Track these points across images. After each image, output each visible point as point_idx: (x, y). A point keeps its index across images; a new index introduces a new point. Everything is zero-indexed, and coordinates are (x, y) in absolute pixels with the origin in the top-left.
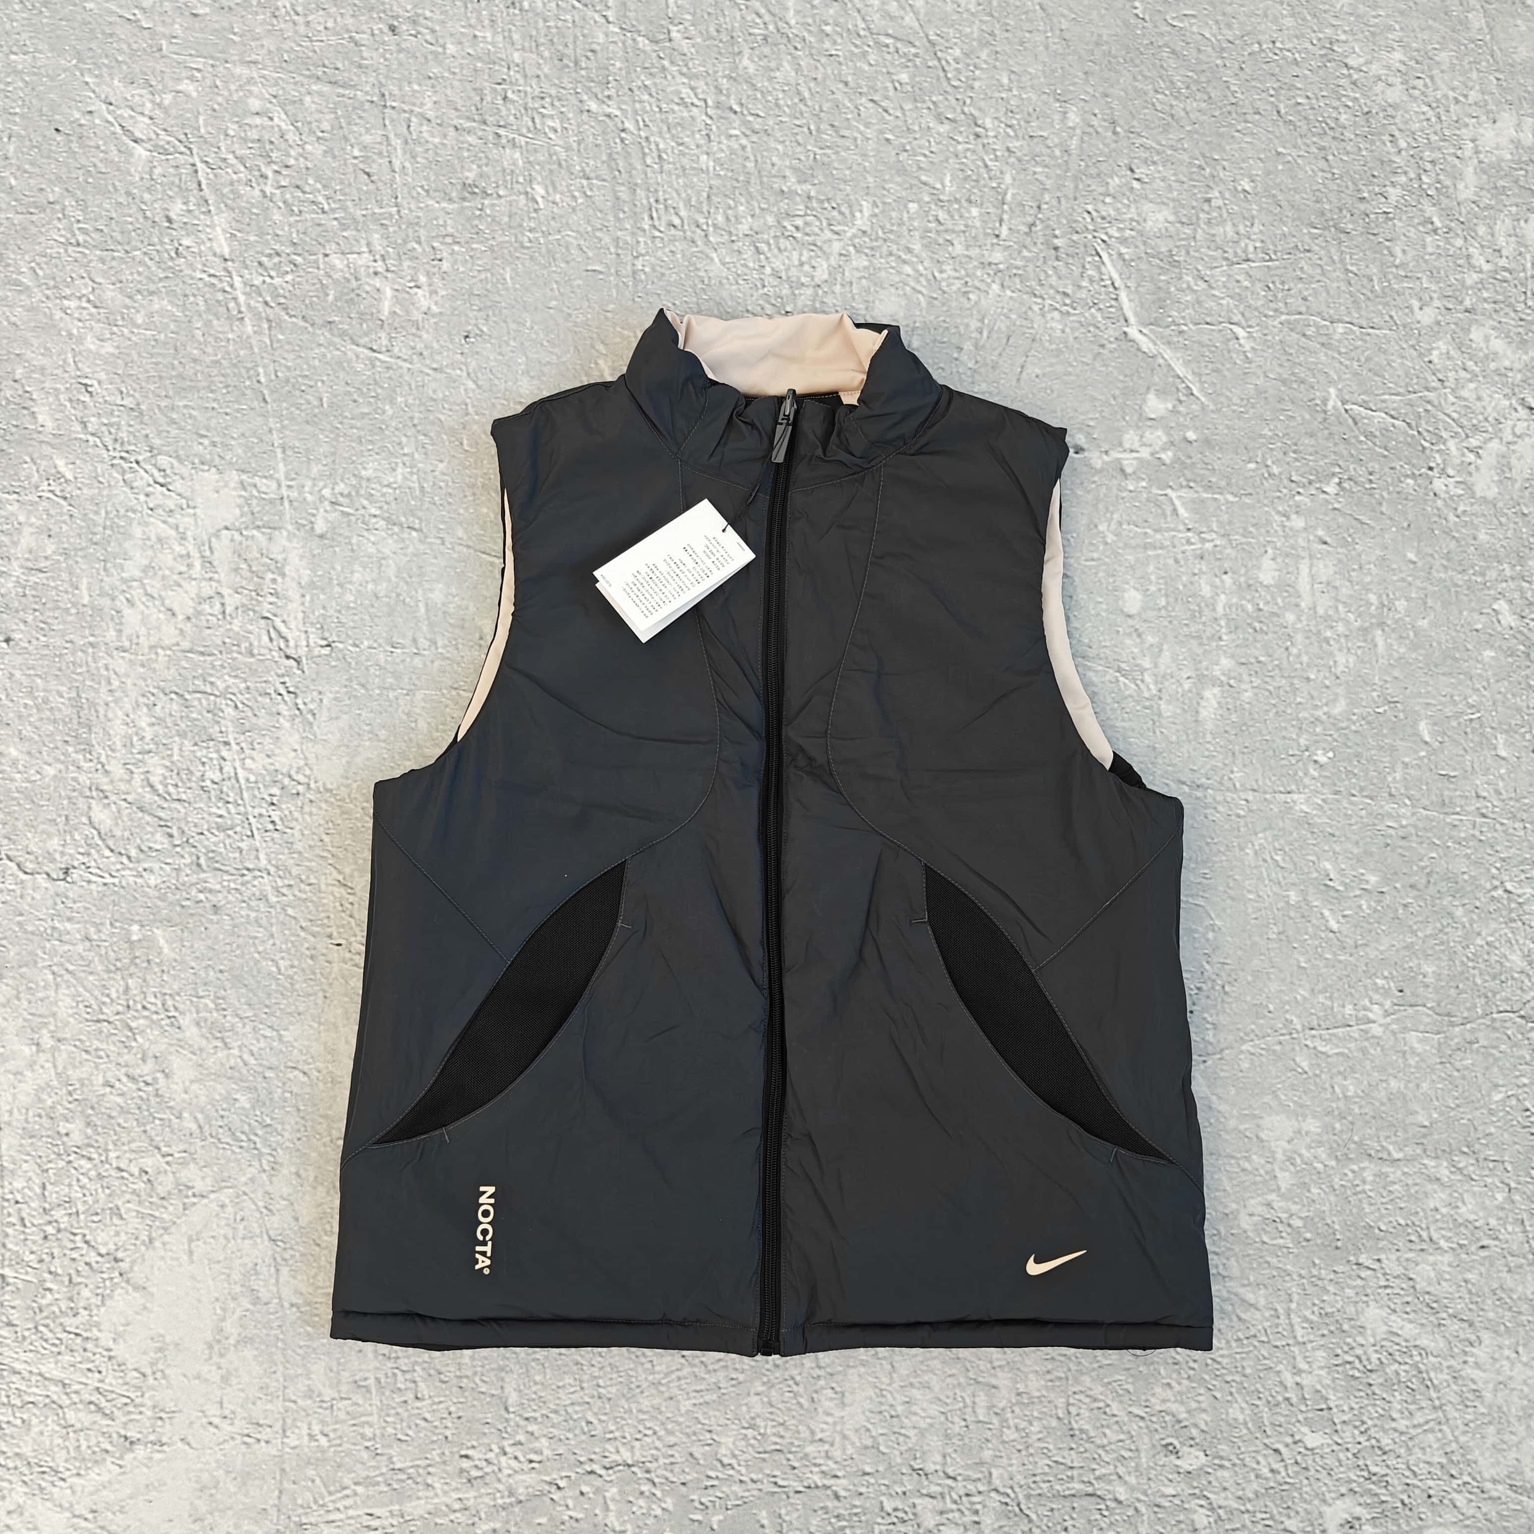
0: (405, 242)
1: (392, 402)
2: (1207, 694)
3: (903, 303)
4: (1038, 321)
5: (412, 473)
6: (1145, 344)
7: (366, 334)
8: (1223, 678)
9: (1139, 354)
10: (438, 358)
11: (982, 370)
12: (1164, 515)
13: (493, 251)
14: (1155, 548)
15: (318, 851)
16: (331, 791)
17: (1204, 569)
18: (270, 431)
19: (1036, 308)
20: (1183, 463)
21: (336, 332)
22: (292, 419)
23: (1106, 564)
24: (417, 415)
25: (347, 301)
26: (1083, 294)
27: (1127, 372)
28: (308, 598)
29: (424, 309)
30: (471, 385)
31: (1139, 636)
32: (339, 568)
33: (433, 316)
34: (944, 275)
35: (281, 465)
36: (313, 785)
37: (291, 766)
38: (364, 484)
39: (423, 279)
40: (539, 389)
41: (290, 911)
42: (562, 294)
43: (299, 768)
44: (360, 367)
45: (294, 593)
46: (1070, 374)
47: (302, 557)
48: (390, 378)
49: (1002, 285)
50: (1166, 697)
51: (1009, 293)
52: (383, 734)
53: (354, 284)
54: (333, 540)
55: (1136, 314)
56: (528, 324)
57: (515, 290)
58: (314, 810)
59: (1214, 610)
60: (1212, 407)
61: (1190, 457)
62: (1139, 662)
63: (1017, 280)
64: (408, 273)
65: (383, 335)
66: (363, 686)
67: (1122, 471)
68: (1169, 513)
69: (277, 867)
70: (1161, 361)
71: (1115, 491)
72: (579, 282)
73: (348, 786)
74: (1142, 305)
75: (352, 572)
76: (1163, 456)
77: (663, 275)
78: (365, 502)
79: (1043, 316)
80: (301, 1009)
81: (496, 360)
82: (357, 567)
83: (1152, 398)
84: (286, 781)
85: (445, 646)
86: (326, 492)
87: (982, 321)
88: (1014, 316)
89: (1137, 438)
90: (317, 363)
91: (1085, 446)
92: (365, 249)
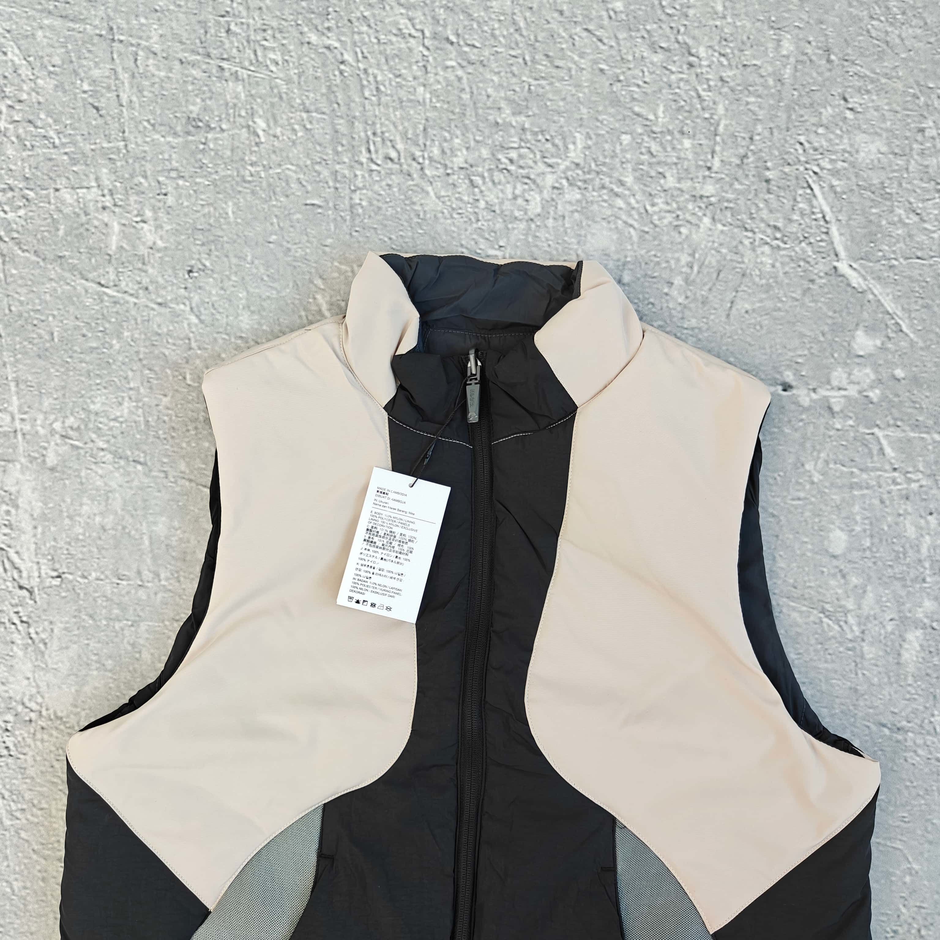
0: (132, 176)
1: (119, 337)
2: (910, 636)
3: (615, 237)
4: (748, 255)
5: (137, 407)
6: (855, 279)
7: (95, 269)
8: (926, 620)
9: (849, 289)
10: (163, 293)
11: (692, 305)
12: (870, 454)
13: (216, 186)
14: (861, 488)
15: (49, 777)
16: (61, 718)
17: (910, 510)
18: (4, 365)
19: (747, 242)
20: (890, 401)
21: (66, 266)
22: (25, 353)
23: (812, 503)
24: (142, 349)
25: (76, 236)
26: (794, 228)
27: (837, 308)
28: (40, 530)
29: (150, 244)
30: (194, 320)
31: (844, 576)
32: (69, 500)
33: (158, 251)
34: (656, 209)
35: (15, 398)
36: (44, 713)
37: (24, 694)
38: (92, 417)
39: (149, 214)
40: (259, 324)
41: (23, 834)
42: (281, 229)
43: (31, 696)
44: (89, 302)
45: (26, 525)
46: (779, 309)
47: (34, 489)
48: (117, 313)
49: (713, 219)
50: (868, 638)
51: (720, 227)
52: (109, 663)
53: (84, 219)
54: (63, 472)
55: (847, 249)
56: (249, 258)
57: (237, 224)
58: (46, 737)
59: (918, 551)
60: (921, 344)
61: (897, 395)
62: (843, 603)
63: (728, 214)
64: (134, 207)
65: (111, 269)
66: (91, 617)
67: (830, 408)
68: (875, 452)
69: (11, 792)
70: (871, 297)
71: (822, 429)
72: (298, 216)
73: (76, 714)
74: (853, 239)
75: (81, 505)
76: (871, 394)
77: (379, 208)
78: (94, 436)
79: (754, 250)
80: (33, 929)
81: (218, 294)
82: (85, 500)
83: (860, 333)
84: (20, 708)
85: (167, 579)
86: (57, 426)
87: (693, 255)
88: (724, 251)
89: (845, 376)
90: (48, 297)
91: (794, 384)
92: (93, 184)
